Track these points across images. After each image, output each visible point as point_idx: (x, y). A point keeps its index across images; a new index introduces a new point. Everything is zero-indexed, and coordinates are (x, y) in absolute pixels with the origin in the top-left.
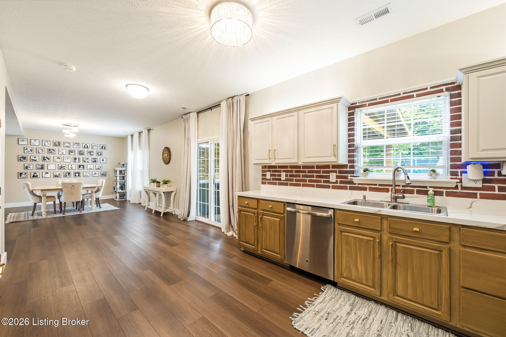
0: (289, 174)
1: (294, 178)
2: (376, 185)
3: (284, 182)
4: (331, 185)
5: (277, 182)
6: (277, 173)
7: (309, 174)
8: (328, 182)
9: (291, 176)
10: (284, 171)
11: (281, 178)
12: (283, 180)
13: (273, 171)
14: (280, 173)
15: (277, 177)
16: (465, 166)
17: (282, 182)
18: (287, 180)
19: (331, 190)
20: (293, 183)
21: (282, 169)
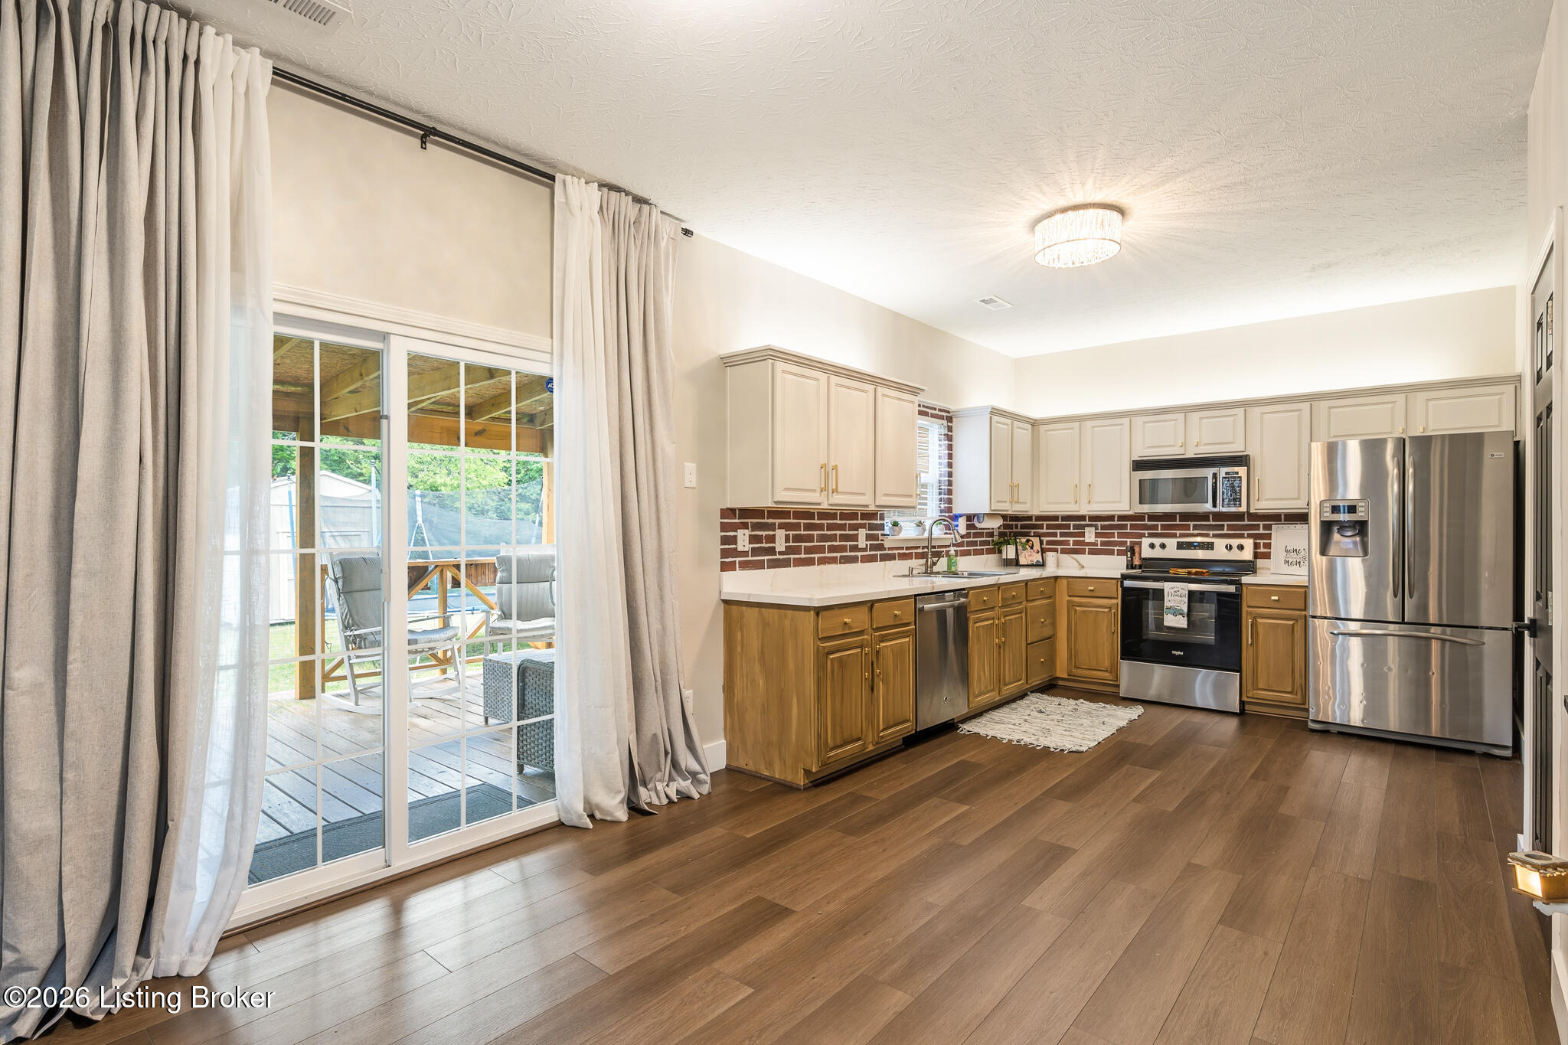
0: (791, 533)
1: (803, 544)
2: (902, 548)
3: (781, 557)
4: (859, 554)
5: (766, 558)
6: (764, 533)
7: (829, 533)
8: (855, 548)
9: (797, 538)
10: (781, 526)
11: (774, 548)
12: (781, 553)
13: (756, 527)
14: (771, 533)
15: (764, 545)
16: (956, 518)
17: (778, 557)
18: (789, 550)
19: (859, 564)
20: (800, 558)
21: (777, 521)
